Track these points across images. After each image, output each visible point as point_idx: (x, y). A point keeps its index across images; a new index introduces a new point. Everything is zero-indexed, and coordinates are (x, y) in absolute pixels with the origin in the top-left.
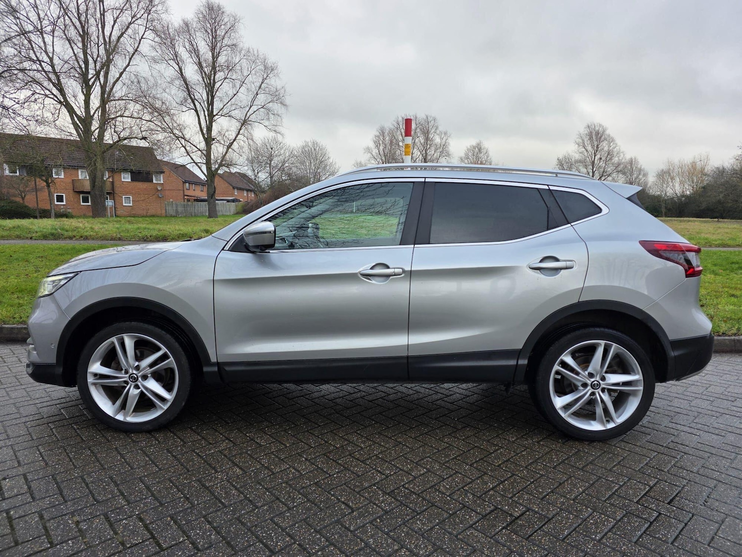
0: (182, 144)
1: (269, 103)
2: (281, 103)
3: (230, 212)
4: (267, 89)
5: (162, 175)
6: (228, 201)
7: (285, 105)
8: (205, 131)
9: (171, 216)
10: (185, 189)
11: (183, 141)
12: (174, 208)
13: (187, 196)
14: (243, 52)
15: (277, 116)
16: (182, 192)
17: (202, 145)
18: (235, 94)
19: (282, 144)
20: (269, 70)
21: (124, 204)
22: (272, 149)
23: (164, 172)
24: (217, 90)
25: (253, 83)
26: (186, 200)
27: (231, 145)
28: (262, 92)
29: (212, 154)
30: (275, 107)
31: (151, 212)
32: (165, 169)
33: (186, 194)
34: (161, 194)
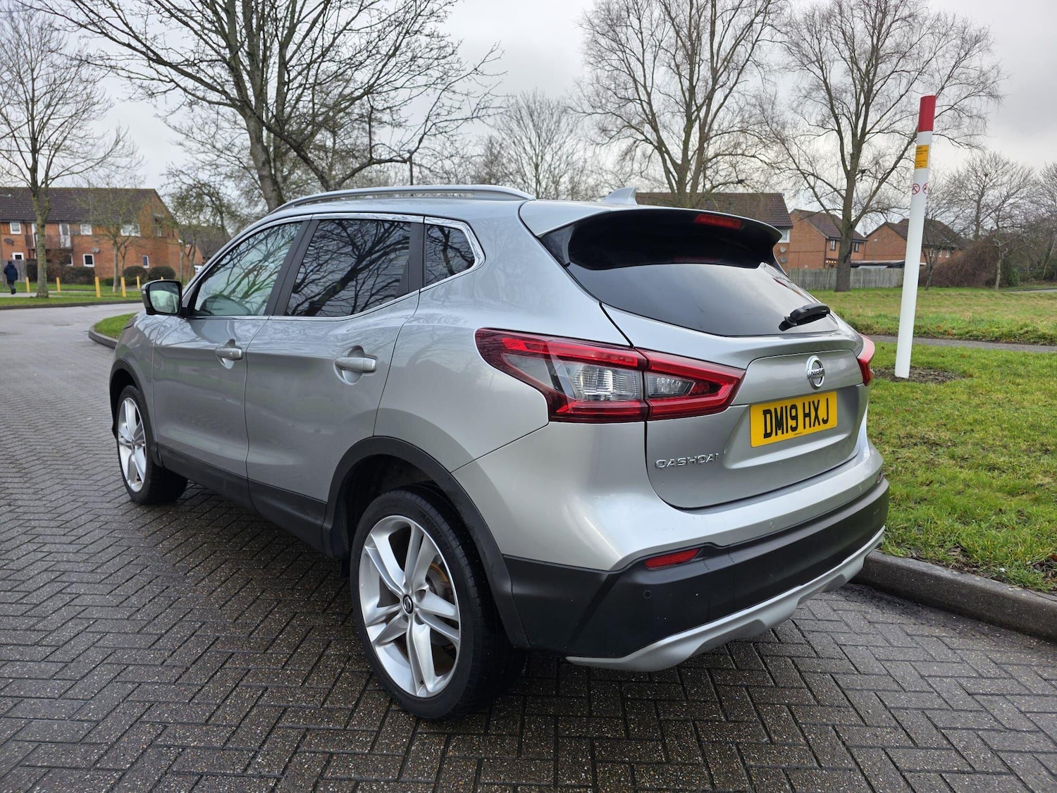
0: (809, 184)
1: (966, 97)
2: (991, 95)
3: (890, 283)
4: (964, 76)
5: (789, 232)
6: (890, 266)
7: (997, 97)
8: (846, 162)
10: (828, 249)
11: (811, 179)
12: (801, 278)
13: (830, 259)
14: (928, 23)
15: (976, 119)
16: (822, 254)
17: (843, 184)
18: (902, 96)
19: (1007, 166)
20: (971, 42)
22: (986, 175)
23: (791, 227)
24: (875, 95)
25: (938, 71)
26: (827, 266)
27: (886, 178)
28: (954, 83)
29: (855, 195)
30: (977, 104)
32: (795, 222)
33: (828, 257)
34: (784, 258)
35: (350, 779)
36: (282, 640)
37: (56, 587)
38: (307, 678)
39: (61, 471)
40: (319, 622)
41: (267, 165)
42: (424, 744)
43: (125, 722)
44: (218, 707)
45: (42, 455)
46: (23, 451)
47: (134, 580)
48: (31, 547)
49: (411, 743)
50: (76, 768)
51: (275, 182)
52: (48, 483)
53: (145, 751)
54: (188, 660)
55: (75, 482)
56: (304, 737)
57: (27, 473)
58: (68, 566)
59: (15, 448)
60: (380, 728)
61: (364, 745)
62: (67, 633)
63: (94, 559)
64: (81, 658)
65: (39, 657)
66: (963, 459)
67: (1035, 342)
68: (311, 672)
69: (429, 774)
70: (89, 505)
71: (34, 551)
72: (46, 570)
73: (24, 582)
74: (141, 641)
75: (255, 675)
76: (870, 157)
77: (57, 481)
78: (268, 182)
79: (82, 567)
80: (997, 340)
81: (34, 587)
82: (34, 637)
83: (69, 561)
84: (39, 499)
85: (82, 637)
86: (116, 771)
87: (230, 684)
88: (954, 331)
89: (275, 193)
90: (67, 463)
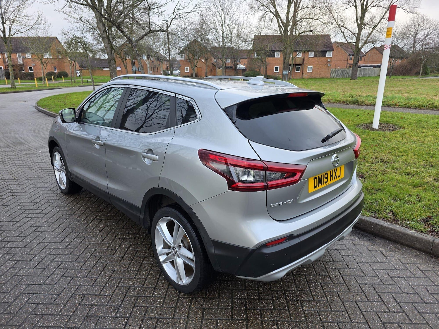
0: (342, 31)
3: (374, 74)
5: (332, 52)
6: (375, 67)
8: (359, 21)
9: (334, 78)
10: (349, 60)
11: (342, 28)
12: (336, 73)
13: (349, 64)
16: (346, 62)
17: (356, 30)
19: (428, 21)
21: (308, 71)
22: (419, 25)
23: (333, 50)
26: (348, 67)
27: (375, 28)
29: (361, 35)
31: (322, 76)
32: (335, 48)
33: (349, 63)
34: (329, 64)
35: (155, 318)
36: (126, 257)
37: (36, 234)
38: (137, 274)
39: (32, 178)
40: (140, 248)
41: (105, 32)
42: (182, 302)
43: (69, 294)
44: (104, 287)
45: (23, 170)
46: (15, 168)
47: (66, 230)
48: (24, 215)
49: (177, 302)
50: (52, 315)
51: (109, 40)
52: (27, 184)
53: (78, 307)
54: (90, 267)
55: (38, 184)
56: (137, 300)
57: (18, 180)
58: (40, 224)
59: (12, 167)
60: (166, 296)
61: (160, 303)
62: (43, 255)
63: (49, 221)
64: (49, 267)
65: (33, 266)
66: (397, 169)
67: (433, 109)
68: (138, 272)
69: (185, 315)
70: (45, 195)
71: (25, 217)
72: (31, 226)
73: (23, 232)
74: (72, 259)
75: (117, 273)
76: (369, 18)
77: (31, 183)
78: (106, 40)
79: (45, 225)
80: (417, 108)
81: (27, 234)
82: (30, 257)
83: (39, 222)
84: (24, 192)
85: (49, 257)
86: (68, 316)
87: (107, 277)
88: (399, 104)
89: (109, 45)
90: (34, 174)
